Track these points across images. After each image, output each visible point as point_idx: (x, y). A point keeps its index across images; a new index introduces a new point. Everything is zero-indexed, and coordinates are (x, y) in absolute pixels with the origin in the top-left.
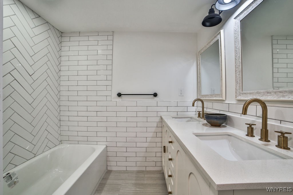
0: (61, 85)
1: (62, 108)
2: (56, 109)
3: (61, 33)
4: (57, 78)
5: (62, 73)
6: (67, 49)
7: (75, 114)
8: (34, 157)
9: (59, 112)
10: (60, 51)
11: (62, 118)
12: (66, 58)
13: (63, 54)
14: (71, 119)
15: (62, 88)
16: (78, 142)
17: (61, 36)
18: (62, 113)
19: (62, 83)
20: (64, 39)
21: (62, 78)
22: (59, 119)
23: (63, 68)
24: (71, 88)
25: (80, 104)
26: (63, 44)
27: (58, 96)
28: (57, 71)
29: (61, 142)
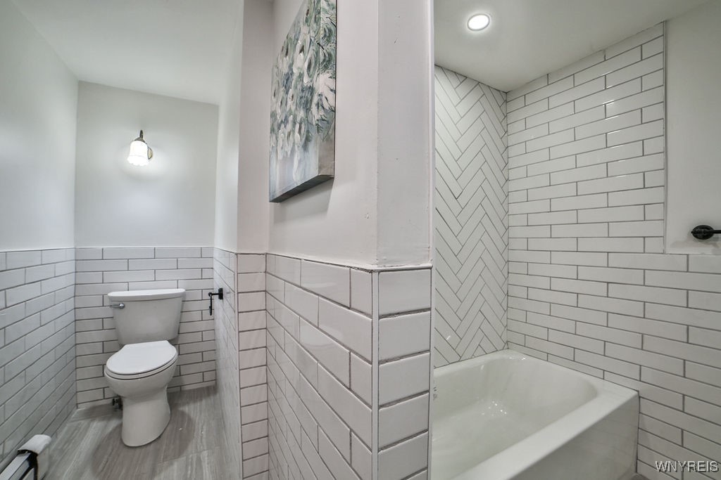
0: (510, 213)
1: (513, 267)
2: (501, 267)
3: (504, 95)
4: (502, 197)
5: (512, 186)
6: (520, 125)
7: (544, 283)
8: (459, 361)
9: (506, 275)
10: (506, 135)
11: (514, 291)
12: (521, 149)
13: (512, 140)
14: (533, 294)
15: (512, 221)
16: (548, 356)
17: (506, 102)
18: (513, 279)
19: (513, 209)
20: (513, 106)
21: (513, 197)
22: (506, 293)
23: (513, 174)
24: (533, 220)
25: (557, 258)
26: (511, 118)
27: (505, 239)
28: (502, 181)
29: (507, 345)
